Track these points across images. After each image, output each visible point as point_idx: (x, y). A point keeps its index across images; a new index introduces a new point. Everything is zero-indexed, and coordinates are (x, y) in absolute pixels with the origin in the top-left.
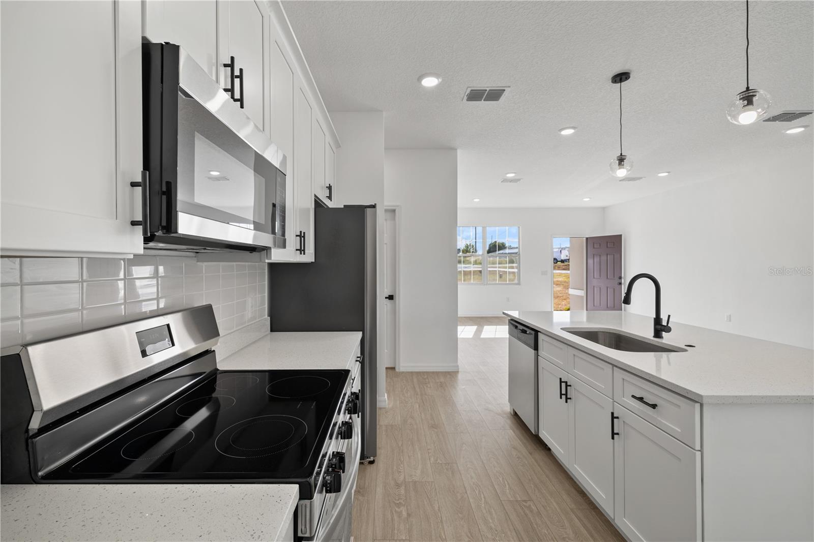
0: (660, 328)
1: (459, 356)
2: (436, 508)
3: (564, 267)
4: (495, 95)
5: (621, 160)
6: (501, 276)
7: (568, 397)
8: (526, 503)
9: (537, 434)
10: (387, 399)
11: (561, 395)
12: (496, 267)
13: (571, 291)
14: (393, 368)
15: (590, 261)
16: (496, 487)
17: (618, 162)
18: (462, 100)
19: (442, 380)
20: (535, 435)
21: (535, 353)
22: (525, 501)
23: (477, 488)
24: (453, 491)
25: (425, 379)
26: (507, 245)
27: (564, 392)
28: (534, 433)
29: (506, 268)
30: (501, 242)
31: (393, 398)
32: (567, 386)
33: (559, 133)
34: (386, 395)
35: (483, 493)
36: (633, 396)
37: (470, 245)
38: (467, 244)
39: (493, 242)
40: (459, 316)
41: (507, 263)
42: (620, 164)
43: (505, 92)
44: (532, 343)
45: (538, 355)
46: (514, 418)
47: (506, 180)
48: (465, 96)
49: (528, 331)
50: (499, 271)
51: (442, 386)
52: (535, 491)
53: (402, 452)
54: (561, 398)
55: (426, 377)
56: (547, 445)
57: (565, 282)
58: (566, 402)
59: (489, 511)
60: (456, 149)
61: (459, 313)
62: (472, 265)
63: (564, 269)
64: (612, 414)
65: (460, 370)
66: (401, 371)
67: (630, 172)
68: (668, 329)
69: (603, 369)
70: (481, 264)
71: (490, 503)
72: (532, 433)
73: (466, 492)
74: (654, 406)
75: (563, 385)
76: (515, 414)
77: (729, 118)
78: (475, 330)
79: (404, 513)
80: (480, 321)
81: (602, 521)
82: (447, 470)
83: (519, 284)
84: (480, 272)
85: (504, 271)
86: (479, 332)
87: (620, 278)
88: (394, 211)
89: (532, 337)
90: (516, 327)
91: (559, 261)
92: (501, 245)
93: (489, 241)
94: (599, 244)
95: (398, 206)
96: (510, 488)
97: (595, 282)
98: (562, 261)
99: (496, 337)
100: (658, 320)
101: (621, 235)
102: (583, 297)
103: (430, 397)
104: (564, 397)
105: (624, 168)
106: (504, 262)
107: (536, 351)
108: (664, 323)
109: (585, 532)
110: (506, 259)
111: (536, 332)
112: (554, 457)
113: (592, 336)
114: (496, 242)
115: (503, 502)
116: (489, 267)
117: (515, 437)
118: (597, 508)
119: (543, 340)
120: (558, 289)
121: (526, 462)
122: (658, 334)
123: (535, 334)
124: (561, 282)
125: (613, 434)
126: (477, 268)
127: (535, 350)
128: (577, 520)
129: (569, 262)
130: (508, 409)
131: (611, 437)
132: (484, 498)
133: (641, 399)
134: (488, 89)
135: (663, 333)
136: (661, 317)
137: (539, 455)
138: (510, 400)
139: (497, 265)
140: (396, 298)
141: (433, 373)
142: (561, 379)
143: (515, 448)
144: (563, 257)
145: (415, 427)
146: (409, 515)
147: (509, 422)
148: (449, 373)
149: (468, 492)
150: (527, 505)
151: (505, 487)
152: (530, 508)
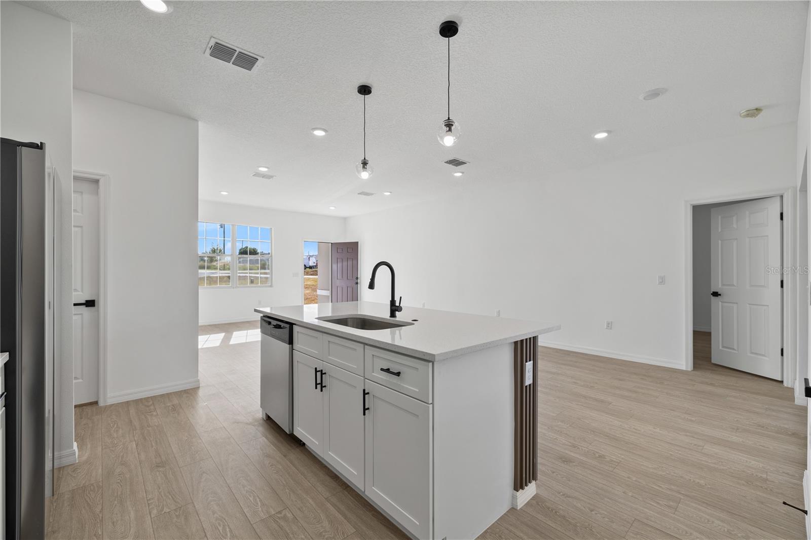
0: (394, 308)
1: (200, 369)
3: (312, 273)
4: (247, 61)
5: (365, 163)
6: (252, 282)
7: (323, 385)
8: (281, 514)
9: (292, 432)
10: (77, 451)
11: (316, 384)
12: (247, 273)
13: (319, 292)
14: (96, 403)
15: (335, 266)
16: (245, 511)
17: (362, 165)
18: (204, 53)
19: (176, 401)
20: (289, 435)
21: (289, 347)
22: (280, 512)
23: (221, 523)
25: (148, 406)
26: (259, 251)
27: (319, 381)
28: (288, 433)
29: (258, 273)
30: (252, 248)
31: (89, 446)
32: (322, 374)
33: (312, 132)
34: (75, 444)
36: (382, 369)
37: (217, 249)
38: (214, 249)
39: (244, 247)
40: (200, 324)
41: (258, 270)
42: (364, 167)
43: (258, 62)
44: (287, 337)
45: (293, 349)
46: (267, 423)
47: (257, 175)
48: (208, 50)
49: (282, 325)
50: (250, 276)
51: (174, 409)
52: (290, 494)
53: (102, 521)
54: (316, 388)
55: (151, 403)
56: (301, 441)
57: (313, 285)
58: (322, 391)
60: (197, 121)
61: (199, 322)
62: (218, 271)
63: (312, 275)
64: (364, 390)
65: (201, 385)
66: (108, 404)
67: (371, 175)
68: (399, 309)
69: (356, 350)
70: (229, 269)
72: (287, 433)
73: (206, 536)
74: (398, 374)
75: (319, 374)
76: (269, 418)
77: (439, 139)
78: (222, 338)
80: (228, 327)
81: (353, 497)
82: (178, 517)
83: (271, 286)
84: (229, 277)
85: (256, 277)
86: (226, 339)
87: (357, 278)
88: (97, 182)
89: (287, 331)
90: (270, 323)
91: (308, 268)
92: (252, 250)
93: (239, 246)
94: (341, 250)
95: (103, 176)
96: (263, 505)
97: (338, 283)
98: (310, 267)
99: (247, 341)
100: (393, 302)
101: (358, 242)
102: (329, 296)
103: (156, 428)
104: (319, 386)
105: (366, 171)
106: (256, 268)
107: (291, 345)
108: (397, 304)
109: (340, 517)
110: (257, 265)
111: (291, 325)
112: (309, 451)
113: (343, 322)
114: (247, 247)
115: (254, 525)
116: (239, 273)
117: (269, 444)
118: (348, 486)
119: (298, 332)
120: (307, 292)
121: (280, 467)
122: (393, 315)
123: (290, 327)
124: (309, 285)
125: (365, 409)
126: (224, 273)
127: (289, 344)
128: (332, 508)
129: (317, 268)
130: (260, 414)
131: (363, 414)
133: (388, 371)
134: (238, 50)
135: (397, 312)
136: (395, 299)
137: (295, 455)
138: (263, 405)
139: (248, 271)
140: (101, 303)
141: (162, 396)
142: (316, 368)
143: (268, 456)
144: (311, 264)
145: (128, 476)
147: (261, 429)
148: (186, 391)
150: (282, 515)
151: (256, 506)
152: (285, 518)
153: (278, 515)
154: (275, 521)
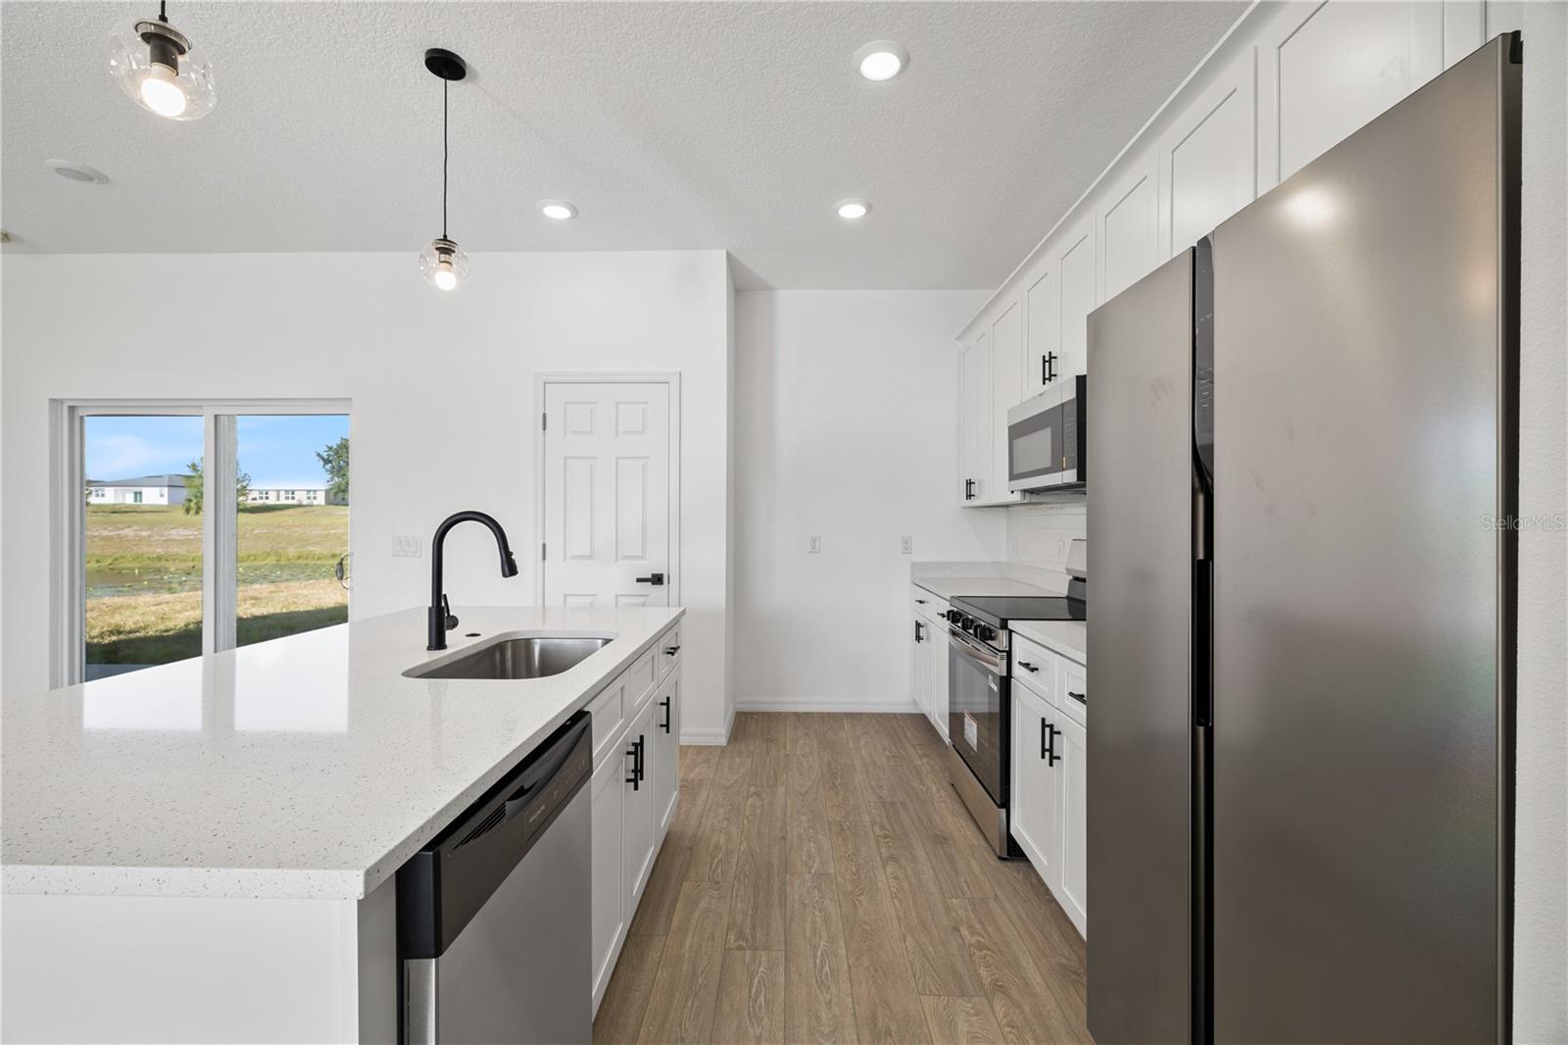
2: (909, 940)
8: (740, 945)
16: (782, 980)
22: (740, 948)
23: (823, 977)
24: (876, 971)
35: (815, 967)
59: (815, 933)
71: (808, 946)
73: (849, 967)
79: (966, 932)
115: (783, 947)
132: (815, 956)
146: (956, 929)
149: (845, 968)
150: (740, 943)
151: (763, 979)
152: (740, 936)
153: (745, 945)
154: (754, 941)
